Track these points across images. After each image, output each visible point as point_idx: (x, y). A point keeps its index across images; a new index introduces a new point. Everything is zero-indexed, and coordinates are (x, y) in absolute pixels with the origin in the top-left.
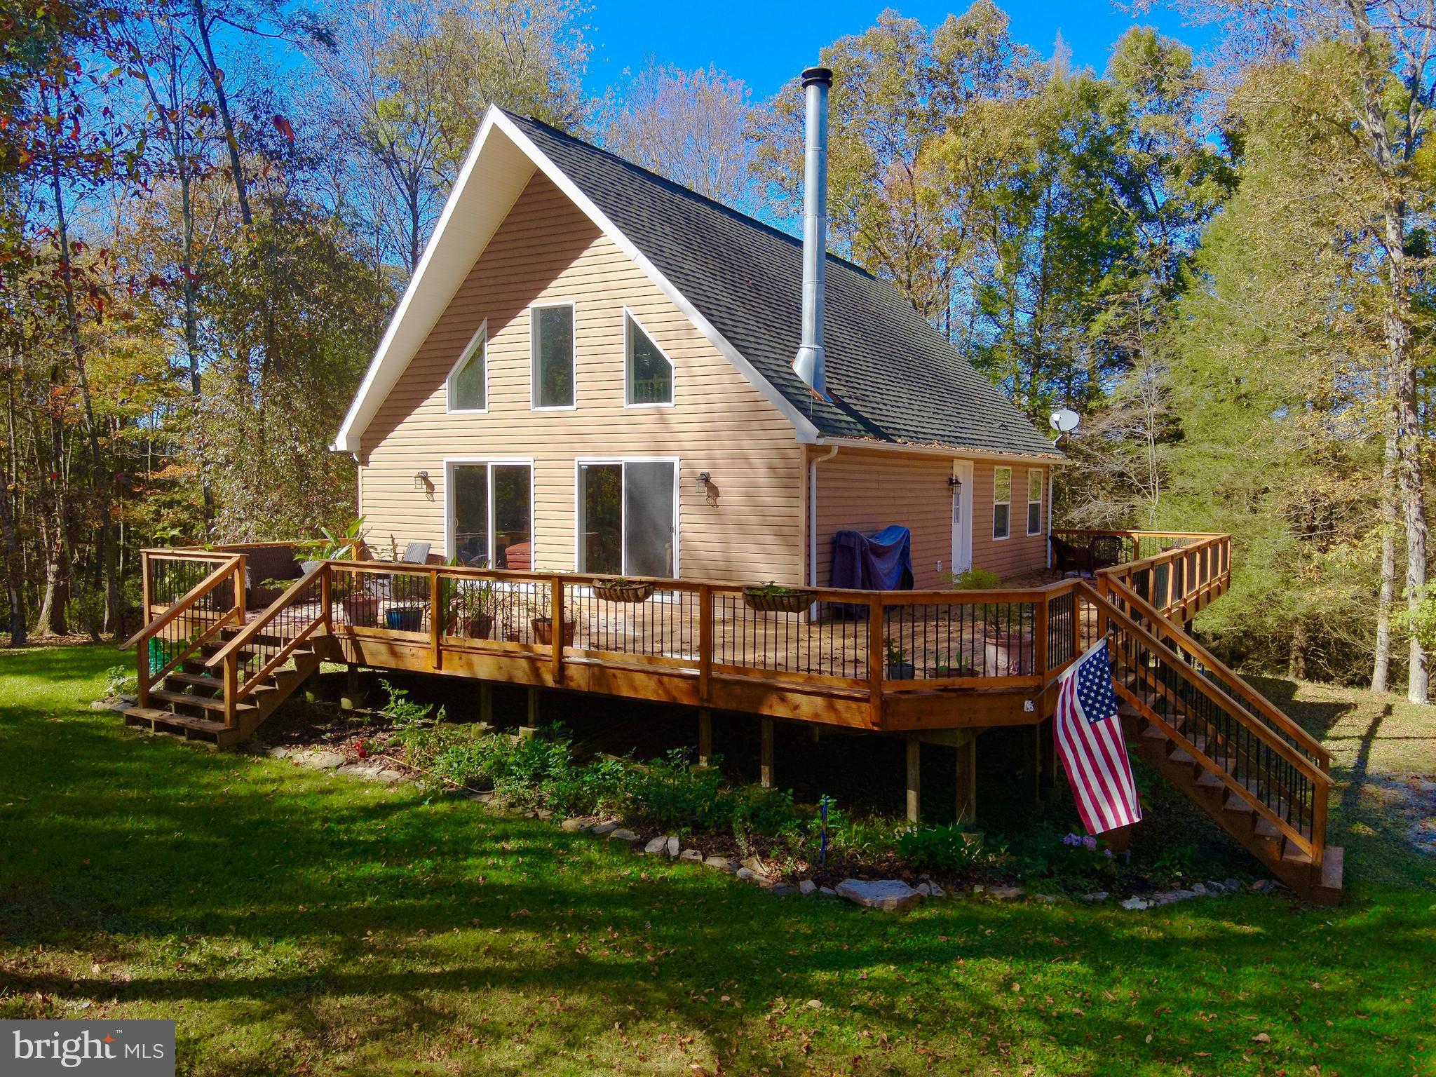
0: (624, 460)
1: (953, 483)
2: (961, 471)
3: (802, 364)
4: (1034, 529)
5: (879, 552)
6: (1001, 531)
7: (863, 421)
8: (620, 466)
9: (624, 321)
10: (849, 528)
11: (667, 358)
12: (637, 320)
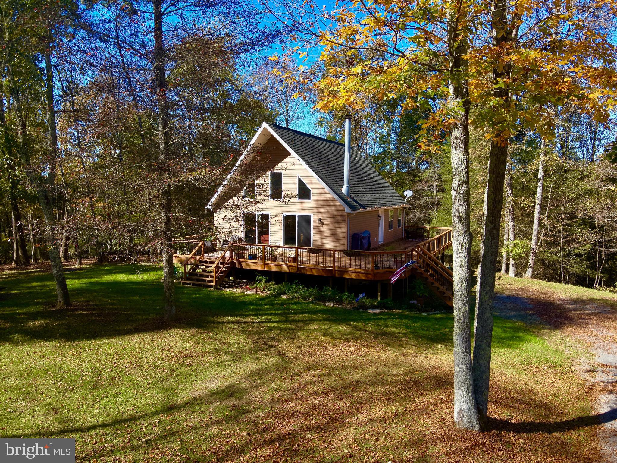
0: (296, 214)
1: (379, 217)
2: (381, 213)
3: (344, 190)
4: (399, 226)
5: (364, 238)
6: (391, 228)
7: (359, 204)
8: (295, 216)
9: (297, 178)
10: (356, 232)
11: (309, 187)
12: (301, 178)
